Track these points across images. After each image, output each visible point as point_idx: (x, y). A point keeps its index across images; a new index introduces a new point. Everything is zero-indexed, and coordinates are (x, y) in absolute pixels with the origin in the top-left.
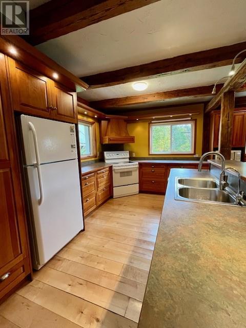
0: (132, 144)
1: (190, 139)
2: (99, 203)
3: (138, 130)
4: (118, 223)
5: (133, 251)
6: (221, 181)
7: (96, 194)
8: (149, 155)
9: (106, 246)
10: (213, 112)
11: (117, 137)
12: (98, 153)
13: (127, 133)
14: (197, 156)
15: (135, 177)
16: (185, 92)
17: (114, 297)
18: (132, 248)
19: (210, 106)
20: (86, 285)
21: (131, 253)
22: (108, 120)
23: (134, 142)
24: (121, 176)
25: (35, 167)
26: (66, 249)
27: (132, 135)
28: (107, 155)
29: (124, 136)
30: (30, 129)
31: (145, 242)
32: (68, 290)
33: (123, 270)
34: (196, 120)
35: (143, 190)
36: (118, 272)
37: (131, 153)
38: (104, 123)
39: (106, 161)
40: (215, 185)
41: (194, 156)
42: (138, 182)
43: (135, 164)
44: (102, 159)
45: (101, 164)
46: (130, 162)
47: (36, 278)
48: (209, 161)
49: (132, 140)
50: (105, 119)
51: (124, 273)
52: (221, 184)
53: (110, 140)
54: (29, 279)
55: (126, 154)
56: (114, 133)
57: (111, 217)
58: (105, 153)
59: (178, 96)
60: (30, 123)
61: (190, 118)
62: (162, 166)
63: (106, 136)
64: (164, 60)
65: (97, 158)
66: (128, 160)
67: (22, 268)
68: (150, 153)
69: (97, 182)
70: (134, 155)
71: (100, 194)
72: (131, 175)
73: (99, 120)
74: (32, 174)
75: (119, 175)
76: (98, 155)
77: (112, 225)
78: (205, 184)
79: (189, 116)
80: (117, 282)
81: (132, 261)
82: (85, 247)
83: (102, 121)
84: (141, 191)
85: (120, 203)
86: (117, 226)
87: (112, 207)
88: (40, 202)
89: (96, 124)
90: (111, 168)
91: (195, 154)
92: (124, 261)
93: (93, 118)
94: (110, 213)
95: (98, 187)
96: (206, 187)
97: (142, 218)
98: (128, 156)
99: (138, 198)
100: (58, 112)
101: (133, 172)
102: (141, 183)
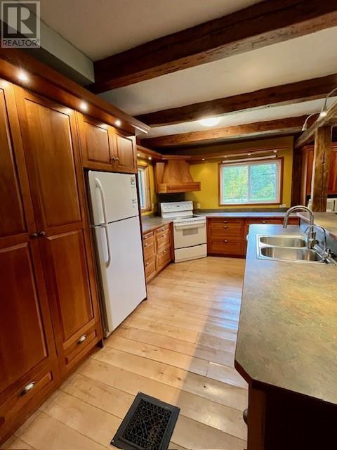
0: (196, 193)
1: (275, 181)
2: (160, 268)
3: (204, 173)
4: (185, 291)
5: (207, 320)
6: (309, 238)
7: (156, 257)
8: (220, 205)
9: (176, 316)
10: (305, 147)
11: (178, 184)
12: (153, 205)
13: (190, 178)
14: (284, 206)
15: (202, 235)
16: (268, 125)
17: (193, 361)
18: (206, 318)
19: (302, 141)
20: (161, 351)
21: (204, 322)
22: (166, 162)
23: (200, 190)
24: (184, 235)
25: (102, 227)
26: (130, 318)
27: (196, 180)
28: (165, 207)
29: (187, 181)
30: (97, 186)
31: (220, 311)
32: (144, 355)
33: (198, 338)
34: (282, 159)
35: (212, 252)
36: (193, 340)
37: (195, 204)
38: (159, 166)
39: (164, 216)
40: (304, 244)
41: (281, 206)
42: (206, 242)
43: (202, 219)
44: (157, 213)
45: (157, 219)
46: (194, 217)
47: (107, 345)
48: (298, 214)
49: (197, 187)
50: (161, 161)
51: (200, 341)
52: (309, 242)
53: (168, 188)
54: (100, 345)
55: (188, 206)
56: (173, 178)
57: (176, 284)
58: (162, 204)
59: (259, 130)
60: (97, 179)
61: (275, 156)
62: (237, 221)
63: (162, 182)
64: (242, 95)
65: (151, 212)
66: (191, 214)
67: (94, 332)
68: (221, 204)
69: (157, 242)
70: (199, 207)
71: (159, 257)
72: (197, 233)
73: (153, 163)
74: (101, 234)
75: (181, 233)
76: (153, 207)
77: (178, 294)
78: (292, 243)
79: (273, 153)
80: (194, 349)
81: (208, 329)
82: (151, 317)
83: (158, 164)
84: (209, 254)
85: (185, 268)
86: (185, 294)
87: (175, 273)
88: (108, 264)
89: (150, 168)
90: (171, 224)
91: (281, 203)
92: (198, 329)
93: (146, 160)
94: (173, 280)
95: (157, 249)
96: (293, 246)
97: (214, 286)
98: (192, 208)
99: (205, 262)
100: (119, 163)
101: (199, 230)
102: (210, 243)
